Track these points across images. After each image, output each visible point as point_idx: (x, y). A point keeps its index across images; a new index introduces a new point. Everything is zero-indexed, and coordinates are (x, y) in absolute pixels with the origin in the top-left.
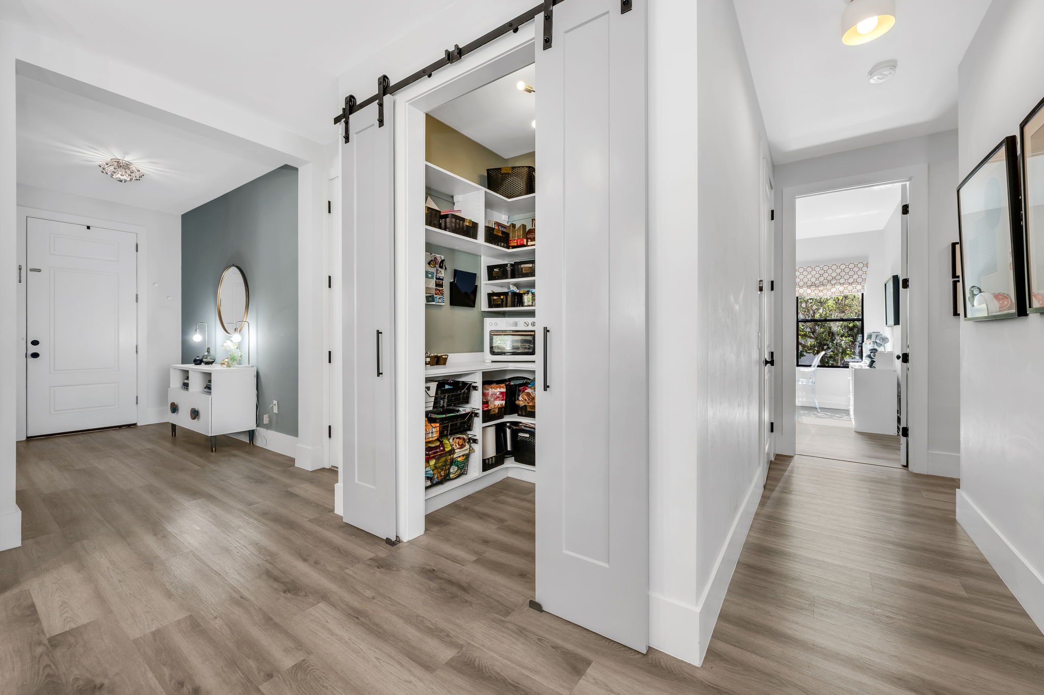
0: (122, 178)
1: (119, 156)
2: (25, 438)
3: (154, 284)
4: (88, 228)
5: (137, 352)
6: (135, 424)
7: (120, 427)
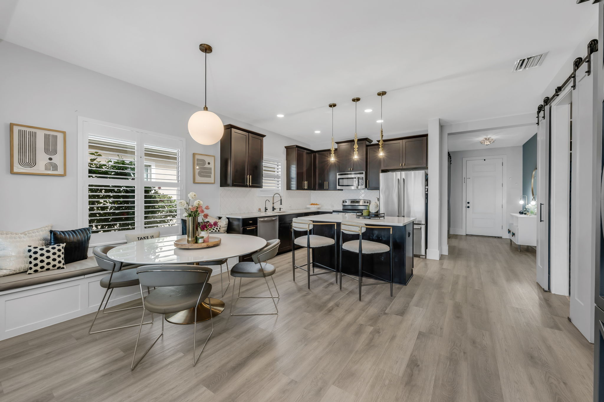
0: (487, 144)
1: (485, 137)
2: (465, 235)
3: (510, 178)
4: (485, 160)
5: (502, 207)
6: (501, 237)
7: (495, 237)
